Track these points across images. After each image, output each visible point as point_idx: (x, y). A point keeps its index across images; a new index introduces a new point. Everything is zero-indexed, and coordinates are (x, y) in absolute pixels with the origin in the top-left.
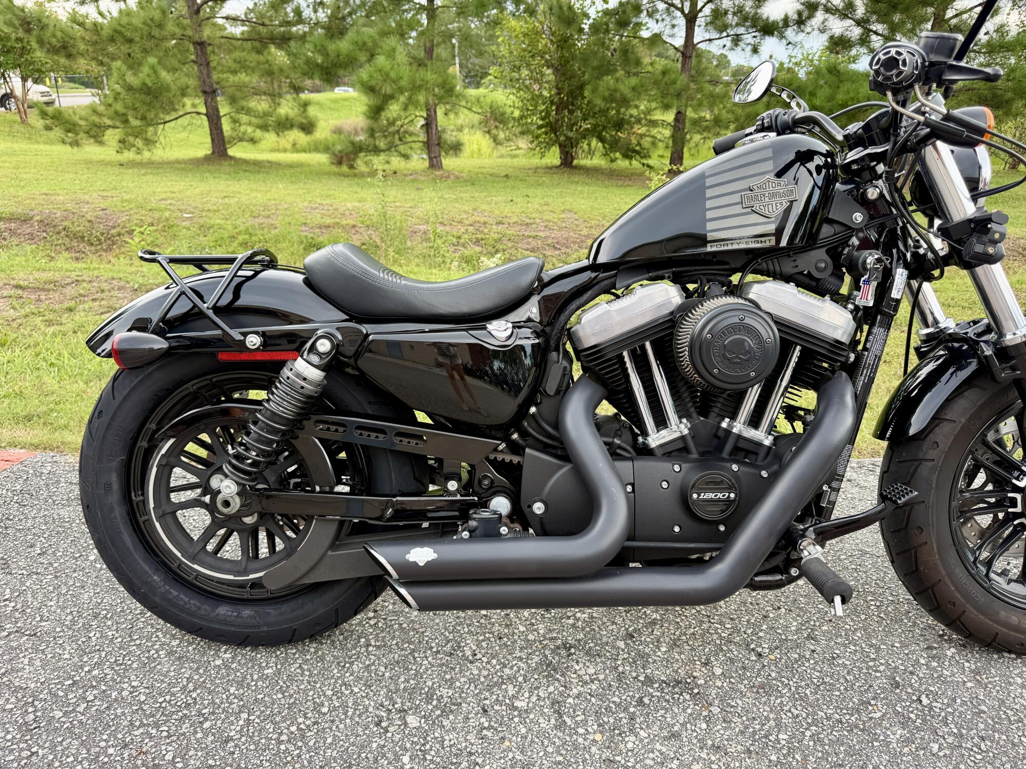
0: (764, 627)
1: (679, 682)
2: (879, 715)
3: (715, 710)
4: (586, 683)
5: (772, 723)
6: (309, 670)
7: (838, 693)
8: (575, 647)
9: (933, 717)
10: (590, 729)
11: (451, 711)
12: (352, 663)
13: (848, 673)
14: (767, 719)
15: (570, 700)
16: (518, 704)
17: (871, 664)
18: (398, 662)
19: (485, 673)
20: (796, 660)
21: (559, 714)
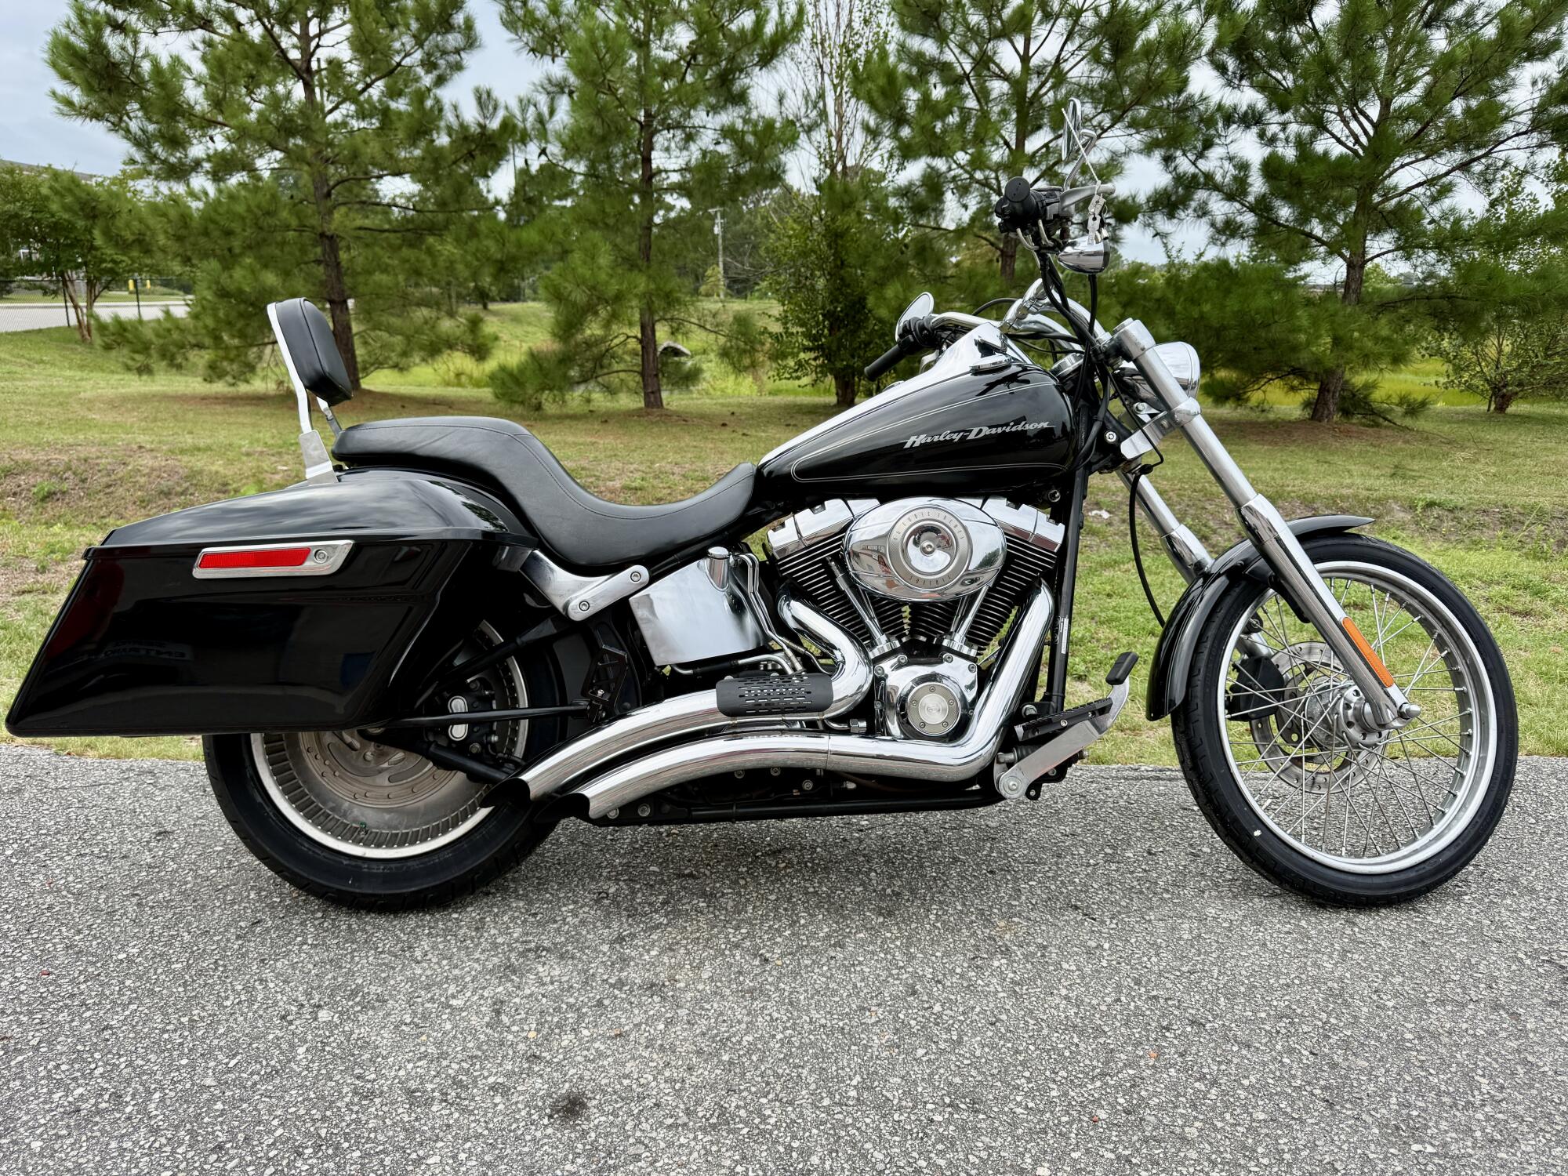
0: (787, 933)
1: (653, 985)
2: (873, 1020)
3: (683, 1012)
4: (544, 984)
5: (743, 1026)
6: (225, 966)
8: (548, 950)
9: (937, 1024)
10: (526, 1028)
11: (373, 1008)
12: (276, 961)
13: (862, 980)
14: (739, 1022)
15: (517, 1000)
16: (453, 1002)
17: (894, 972)
18: (331, 961)
19: (429, 972)
20: (806, 966)
21: (498, 1013)
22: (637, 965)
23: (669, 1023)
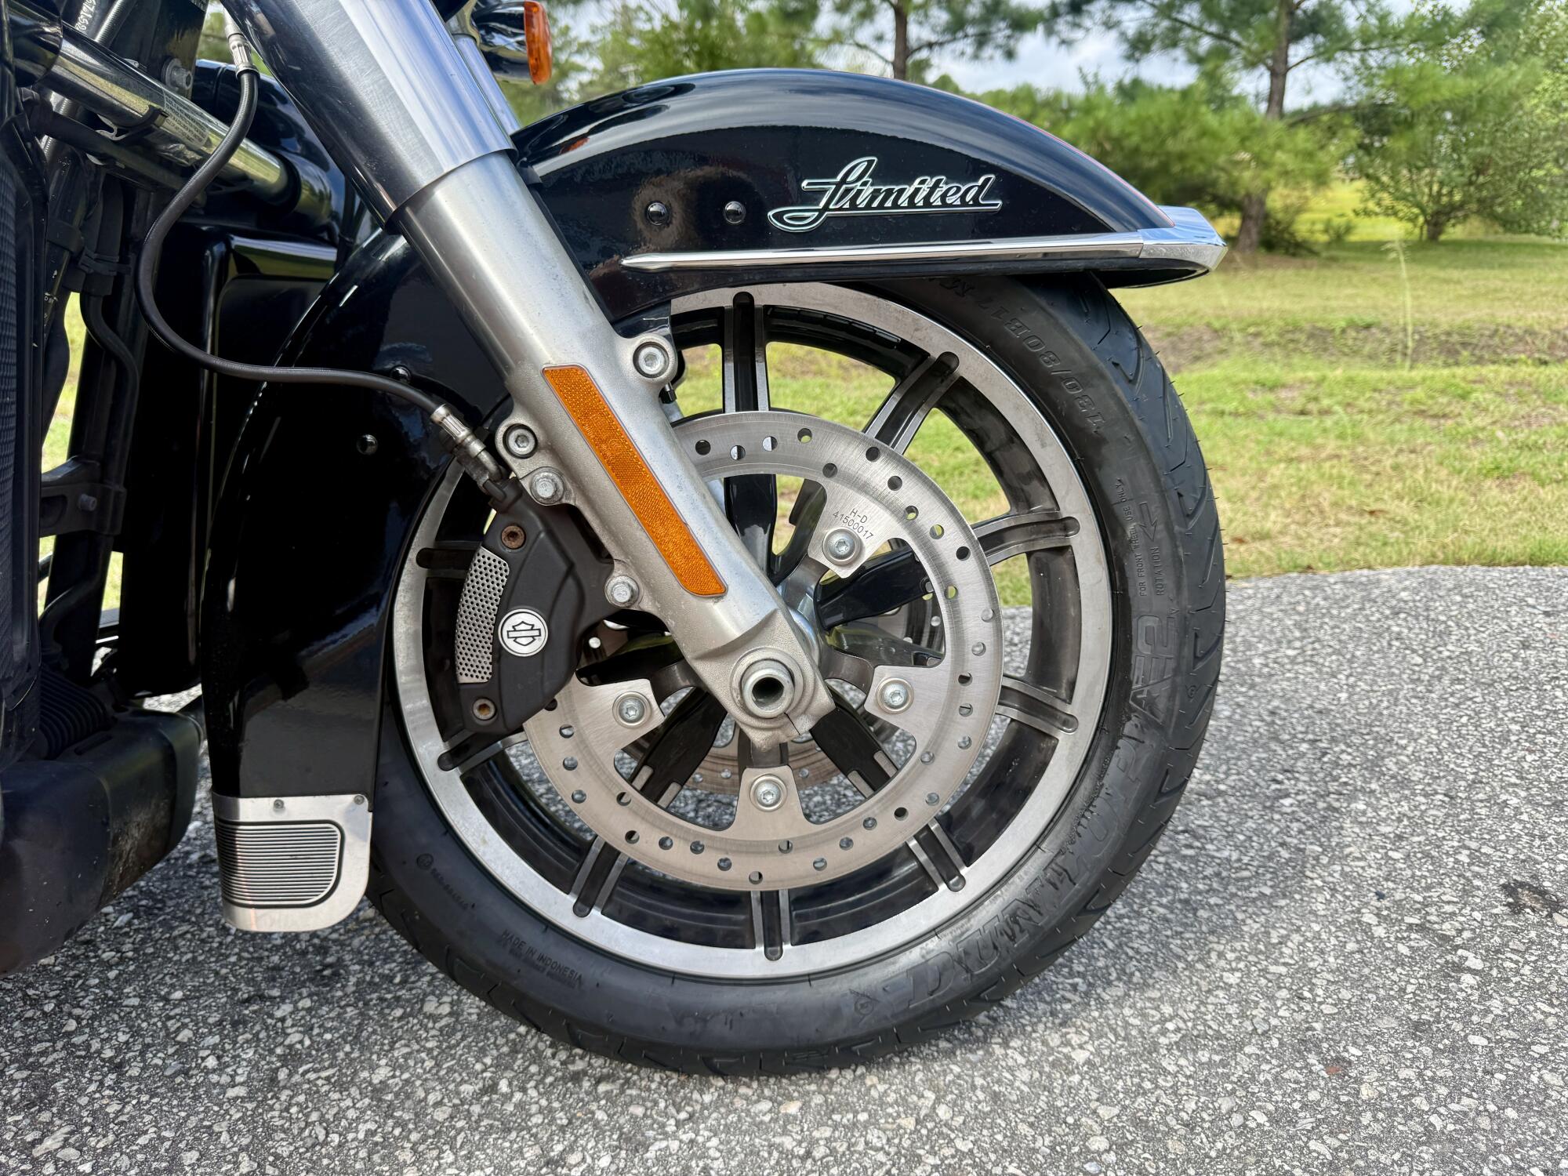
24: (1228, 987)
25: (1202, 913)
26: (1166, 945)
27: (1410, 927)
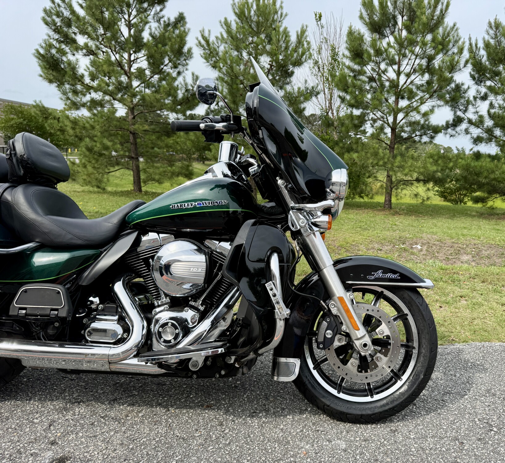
0: (183, 400)
1: (118, 417)
2: (199, 435)
3: (124, 428)
4: (75, 416)
5: (145, 435)
7: (188, 426)
10: (58, 432)
15: (61, 421)
19: (32, 409)
20: (184, 413)
21: (50, 426)
22: (116, 410)
23: (116, 432)
24: (443, 429)
25: (442, 416)
26: (433, 421)
27: (485, 422)
